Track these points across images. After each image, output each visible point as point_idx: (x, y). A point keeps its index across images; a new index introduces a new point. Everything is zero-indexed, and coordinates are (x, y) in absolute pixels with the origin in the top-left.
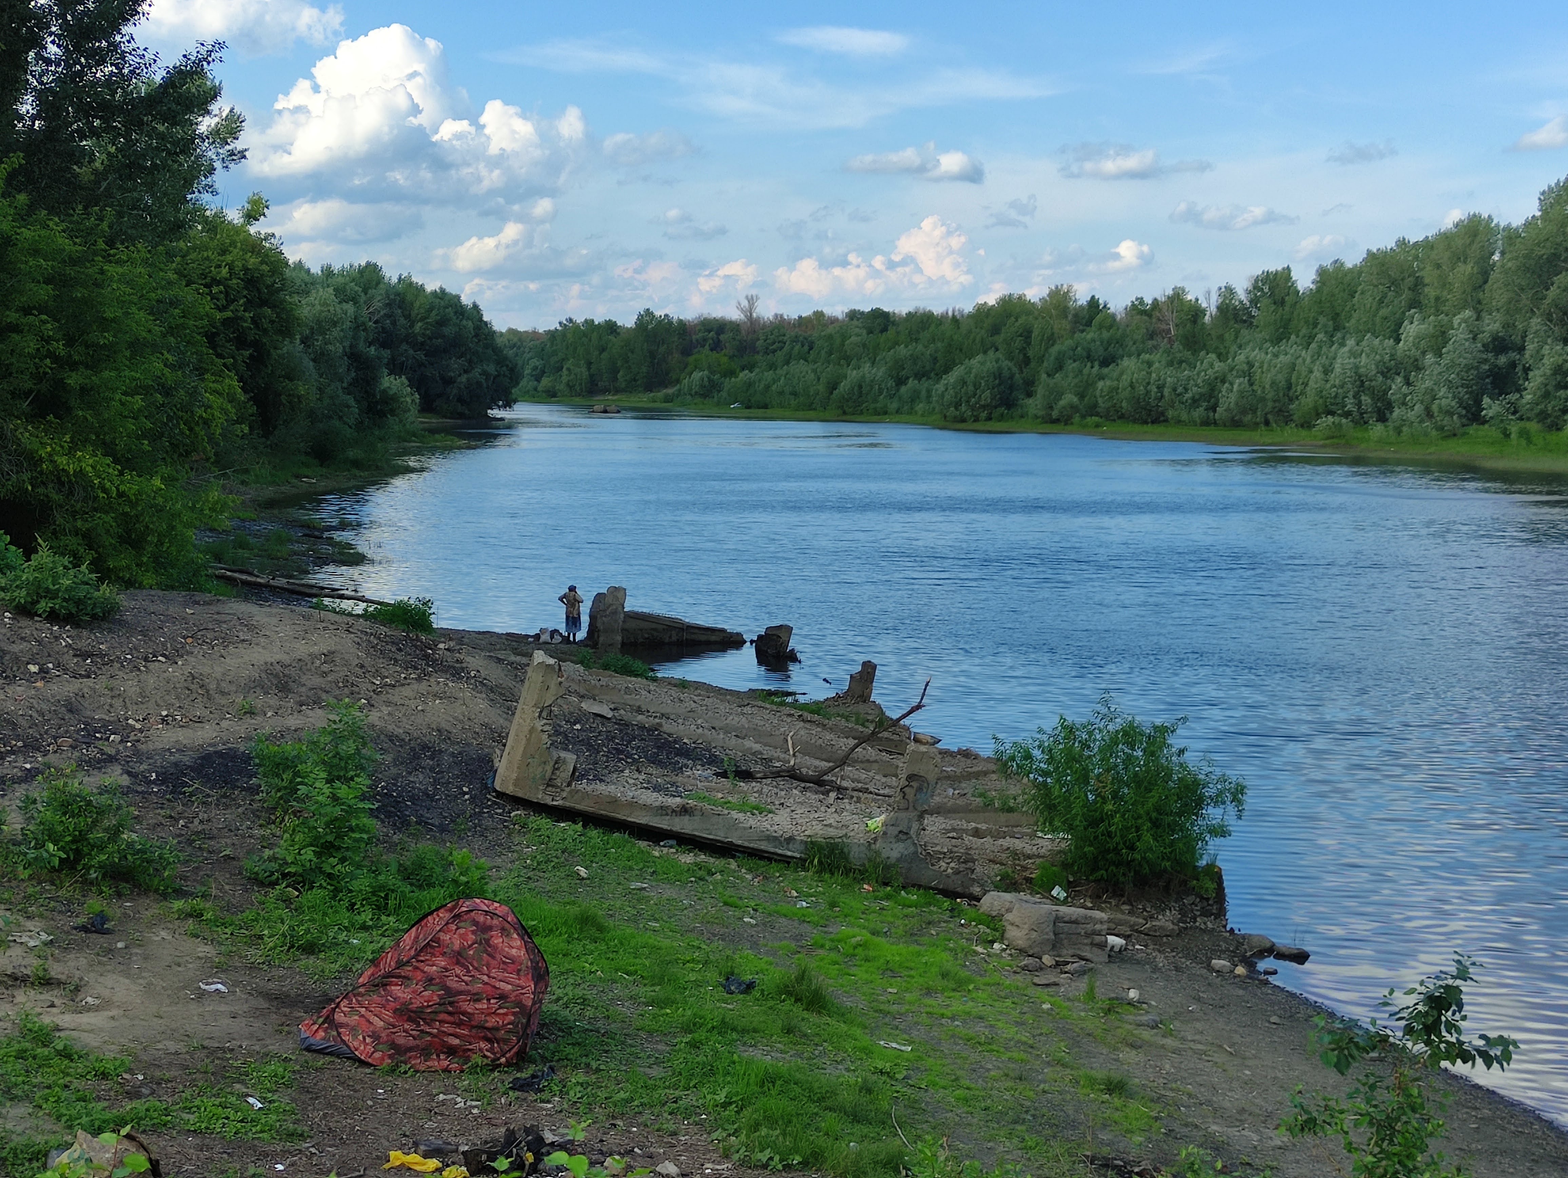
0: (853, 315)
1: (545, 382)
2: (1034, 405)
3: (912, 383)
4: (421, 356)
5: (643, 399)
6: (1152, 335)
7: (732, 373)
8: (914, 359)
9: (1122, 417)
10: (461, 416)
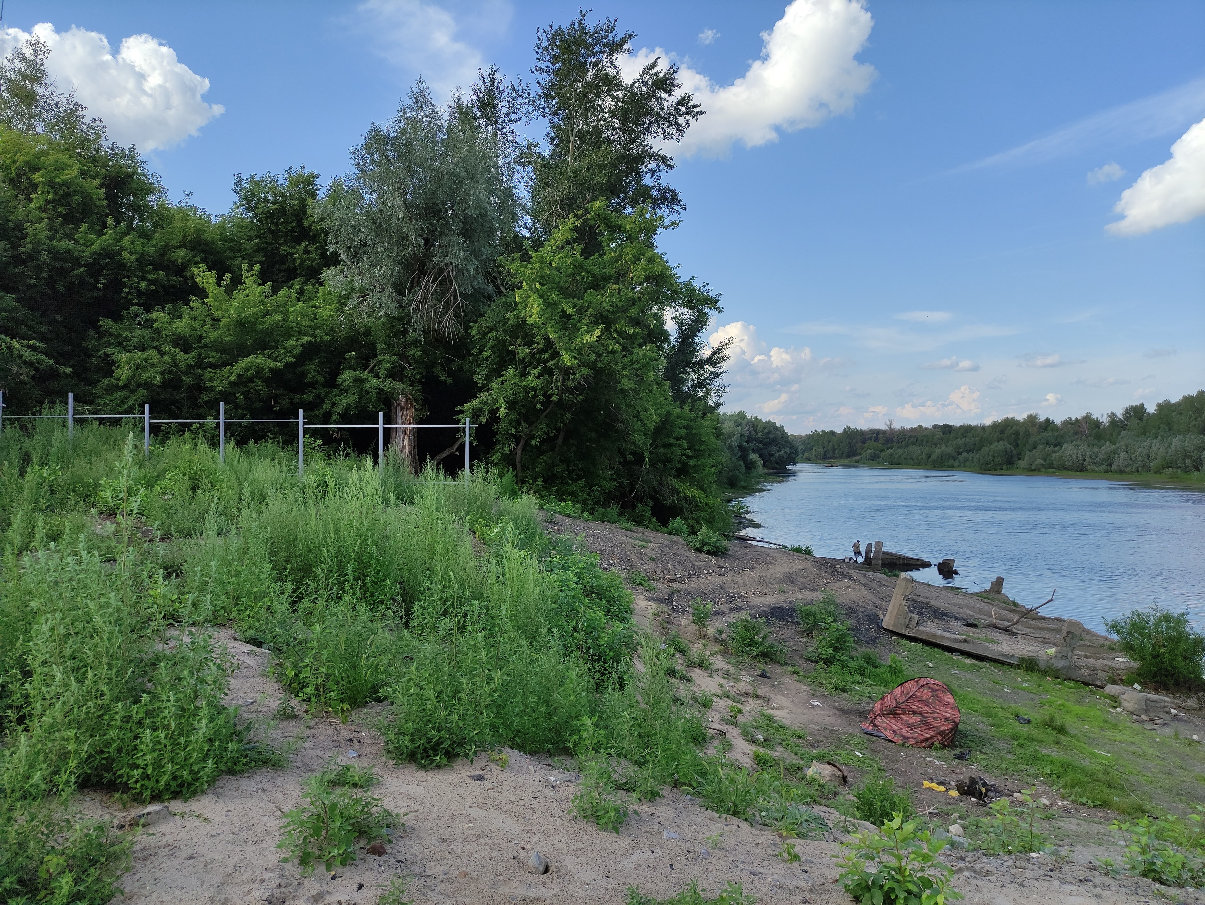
0: (935, 426)
3: (965, 454)
4: (762, 446)
5: (846, 461)
6: (1076, 433)
7: (884, 451)
8: (965, 444)
9: (1065, 469)
10: (777, 469)
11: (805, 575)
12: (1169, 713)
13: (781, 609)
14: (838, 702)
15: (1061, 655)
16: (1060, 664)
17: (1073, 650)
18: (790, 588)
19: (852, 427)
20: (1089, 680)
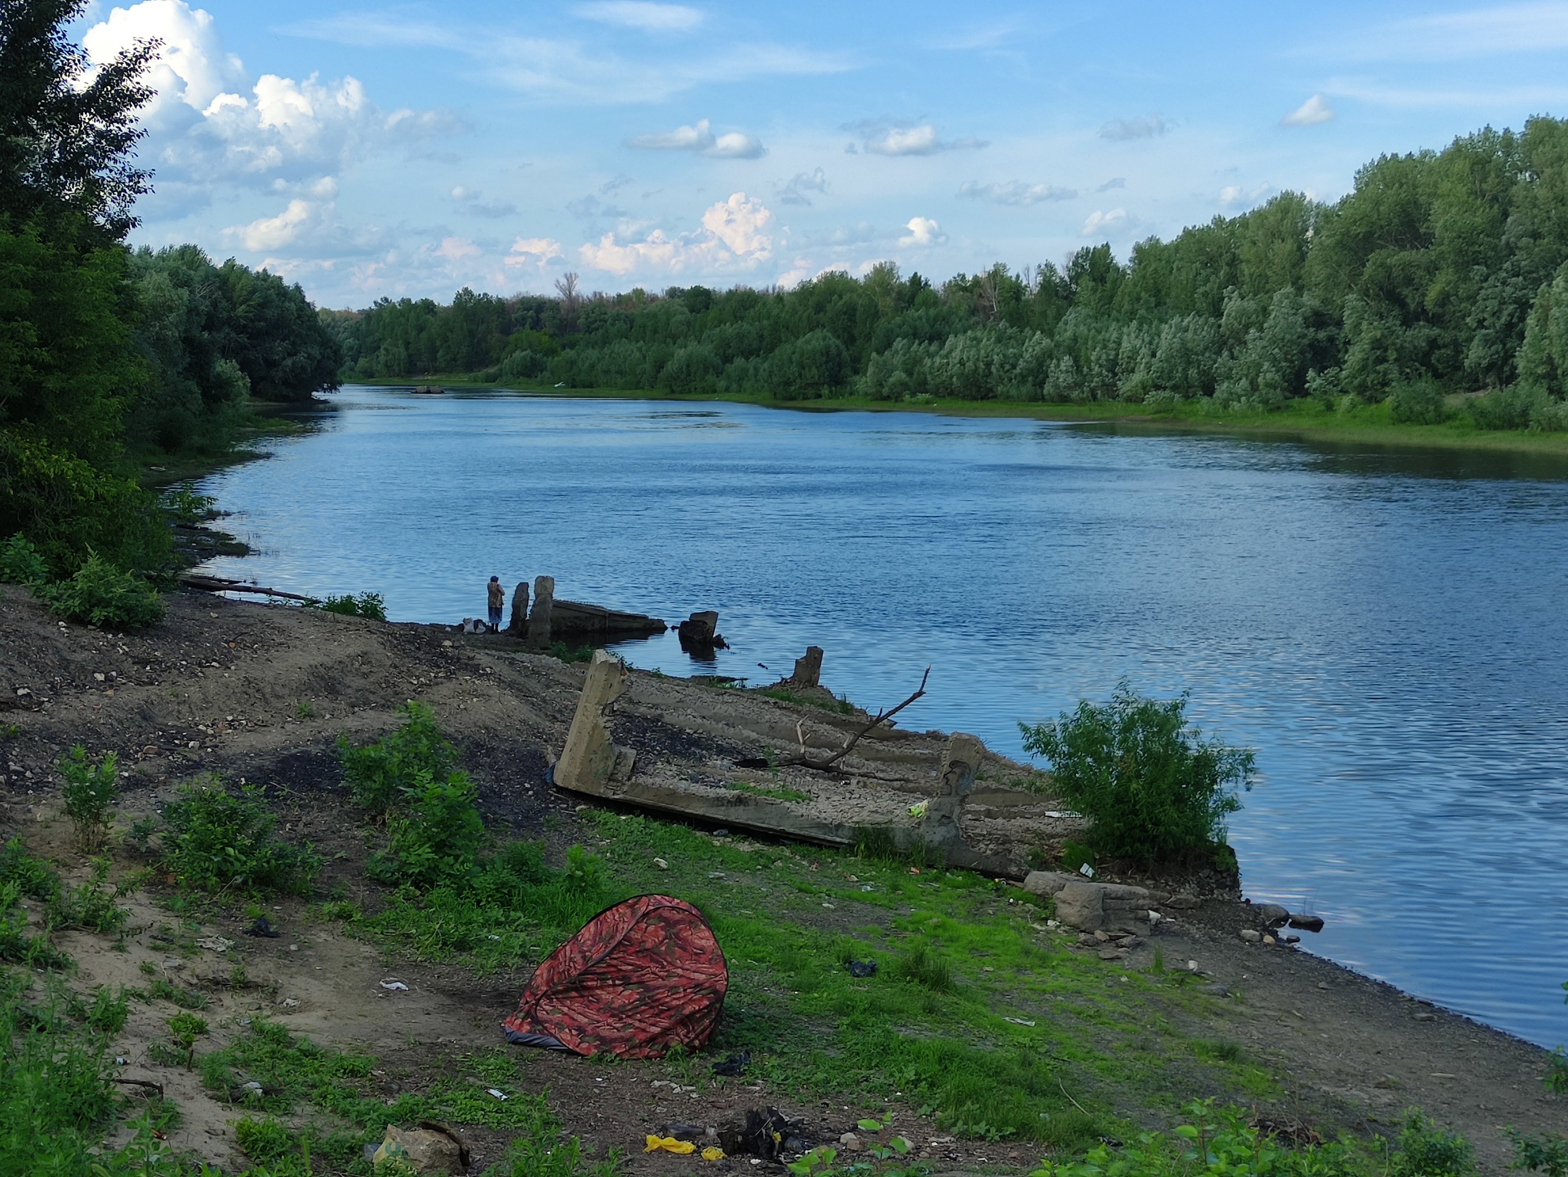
0: (673, 293)
1: (362, 362)
2: (864, 382)
3: (739, 361)
4: (243, 338)
5: (463, 379)
6: (973, 311)
7: (552, 352)
8: (741, 337)
9: (951, 394)
10: (285, 399)
11: (365, 668)
12: (1146, 919)
13: (304, 759)
14: (450, 975)
15: (936, 815)
16: (937, 835)
17: (963, 801)
18: (326, 703)
19: (477, 290)
20: (994, 864)
